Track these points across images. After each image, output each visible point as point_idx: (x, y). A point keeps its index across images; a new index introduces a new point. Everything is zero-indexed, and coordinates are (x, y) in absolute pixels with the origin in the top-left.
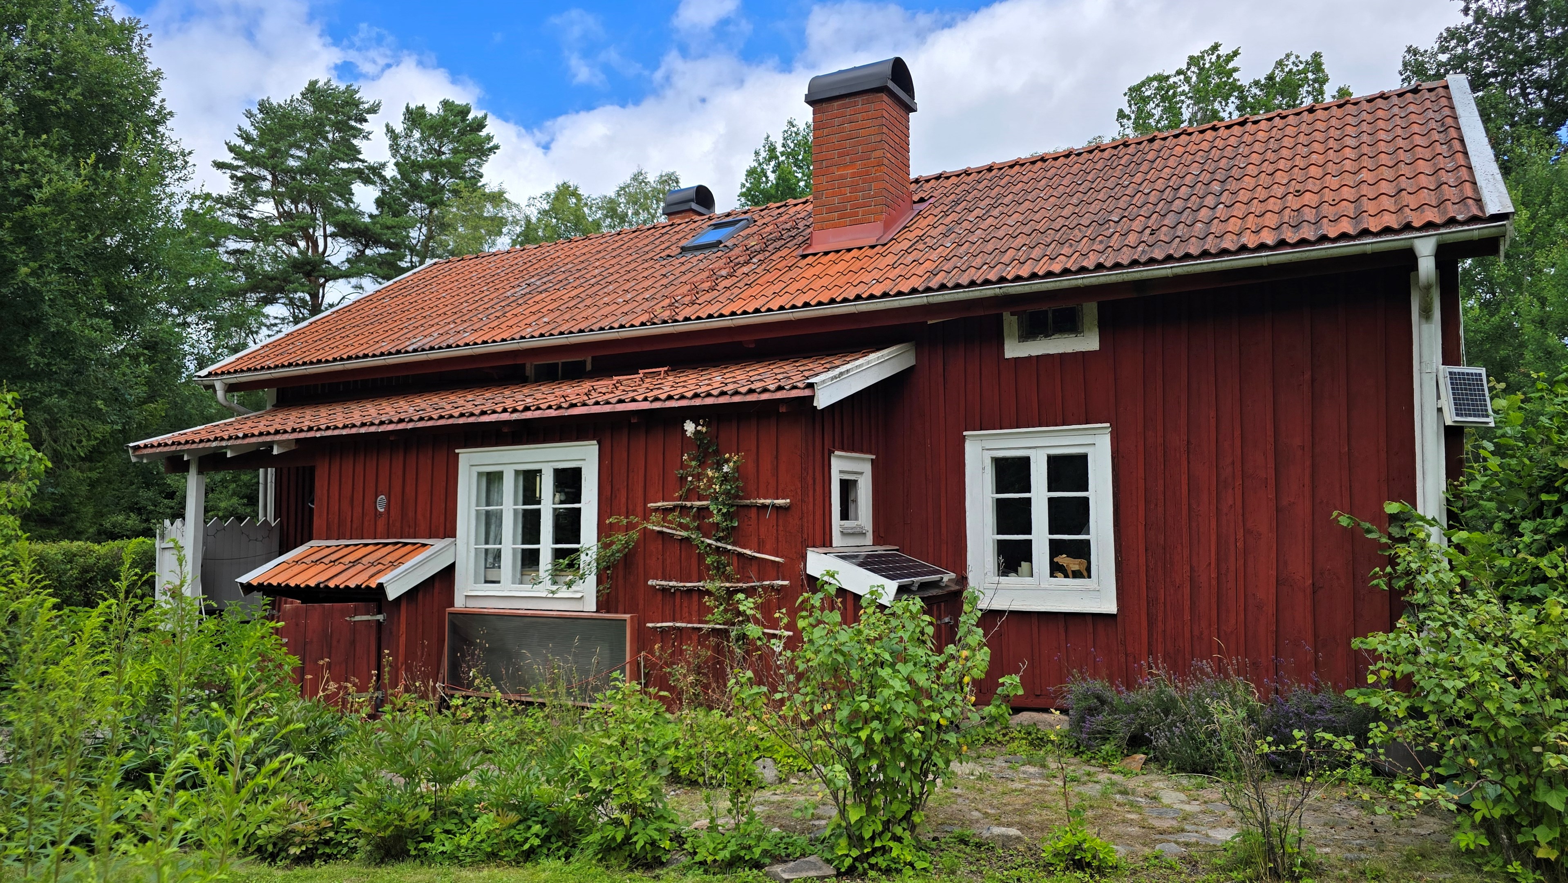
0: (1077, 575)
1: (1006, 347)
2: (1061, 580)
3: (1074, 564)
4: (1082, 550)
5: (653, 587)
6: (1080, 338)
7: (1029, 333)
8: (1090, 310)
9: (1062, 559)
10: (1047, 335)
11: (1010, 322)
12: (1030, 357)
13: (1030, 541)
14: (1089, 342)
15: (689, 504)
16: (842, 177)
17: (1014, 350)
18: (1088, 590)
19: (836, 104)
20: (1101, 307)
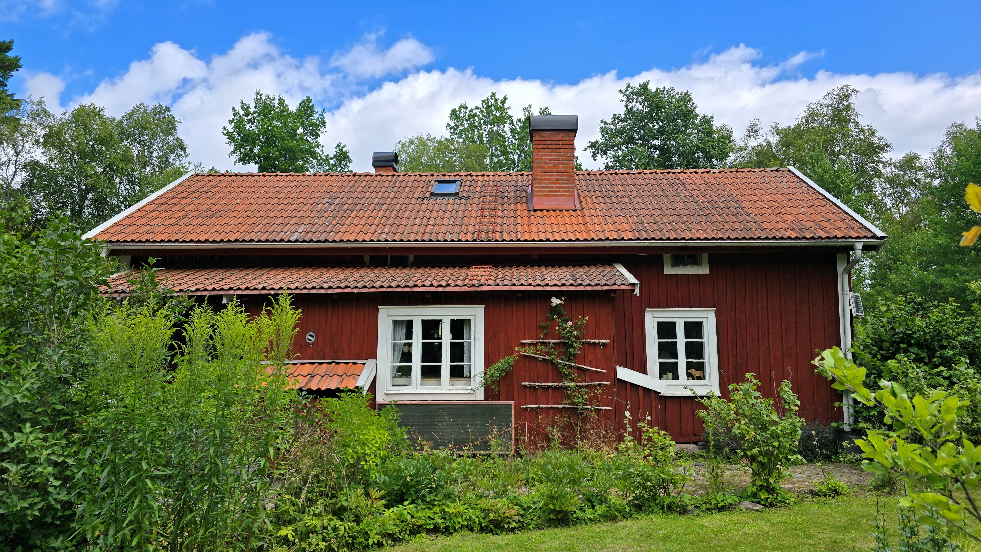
0: (699, 378)
1: (665, 269)
2: (691, 381)
3: (697, 373)
4: (701, 367)
5: (525, 386)
6: (700, 268)
7: (675, 263)
8: (705, 256)
9: (692, 371)
10: (684, 265)
11: (667, 258)
12: (677, 275)
13: (677, 362)
14: (705, 271)
15: (547, 341)
16: (551, 172)
17: (669, 271)
18: (706, 385)
19: (547, 133)
20: (710, 256)
